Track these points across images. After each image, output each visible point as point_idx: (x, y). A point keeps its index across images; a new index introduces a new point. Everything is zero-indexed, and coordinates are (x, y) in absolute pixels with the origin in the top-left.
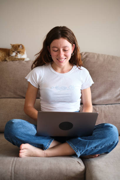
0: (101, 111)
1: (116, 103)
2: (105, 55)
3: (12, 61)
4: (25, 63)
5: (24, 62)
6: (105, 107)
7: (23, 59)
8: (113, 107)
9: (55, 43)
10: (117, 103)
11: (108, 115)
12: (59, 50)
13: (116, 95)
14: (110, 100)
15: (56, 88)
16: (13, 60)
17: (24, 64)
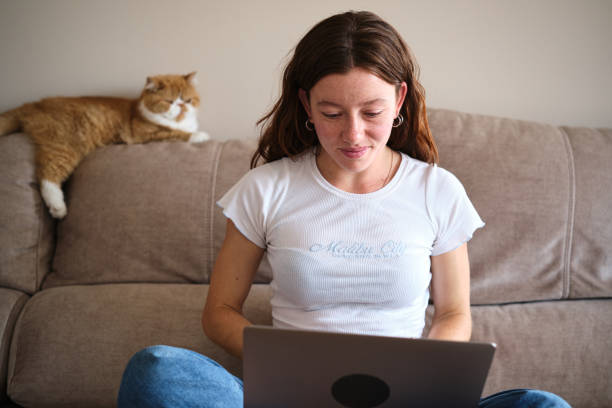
0: (486, 328)
1: (539, 299)
2: (492, 119)
3: (145, 143)
4: (194, 149)
5: (187, 146)
6: (497, 312)
7: (185, 137)
8: (528, 313)
9: (329, 87)
10: (544, 297)
11: (514, 346)
12: (344, 115)
13: (541, 266)
14: (514, 288)
15: (331, 248)
16: (148, 137)
17: (188, 152)
